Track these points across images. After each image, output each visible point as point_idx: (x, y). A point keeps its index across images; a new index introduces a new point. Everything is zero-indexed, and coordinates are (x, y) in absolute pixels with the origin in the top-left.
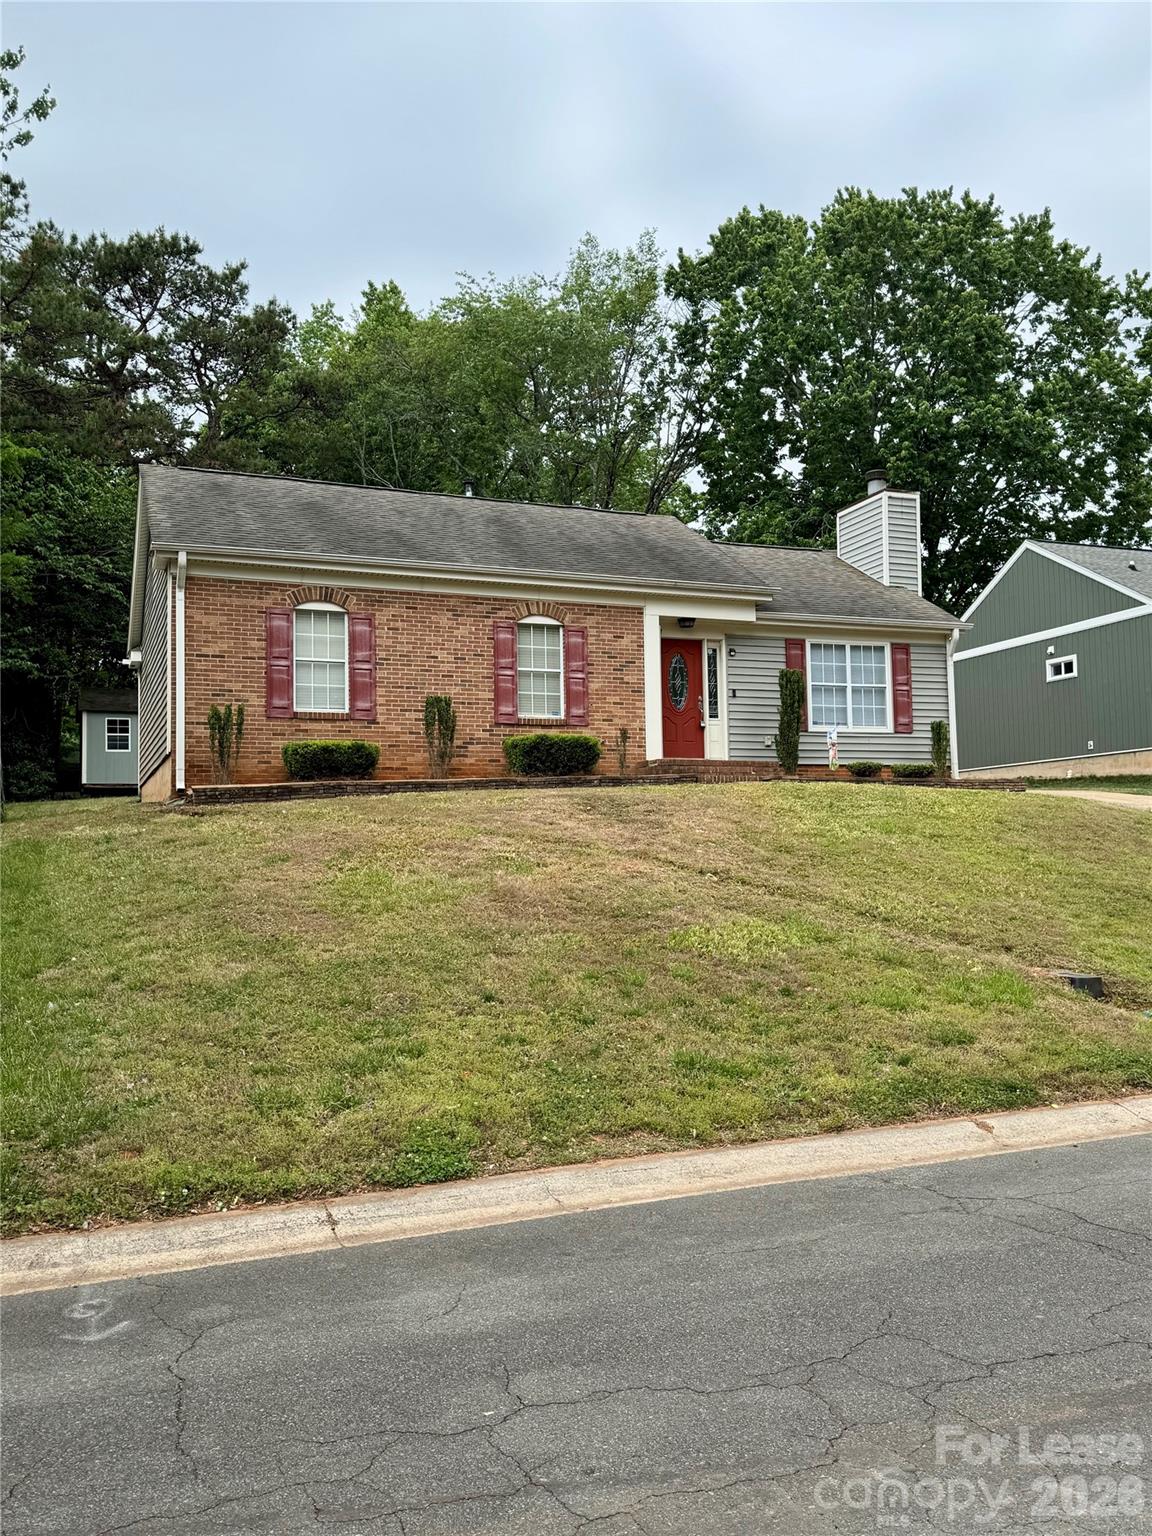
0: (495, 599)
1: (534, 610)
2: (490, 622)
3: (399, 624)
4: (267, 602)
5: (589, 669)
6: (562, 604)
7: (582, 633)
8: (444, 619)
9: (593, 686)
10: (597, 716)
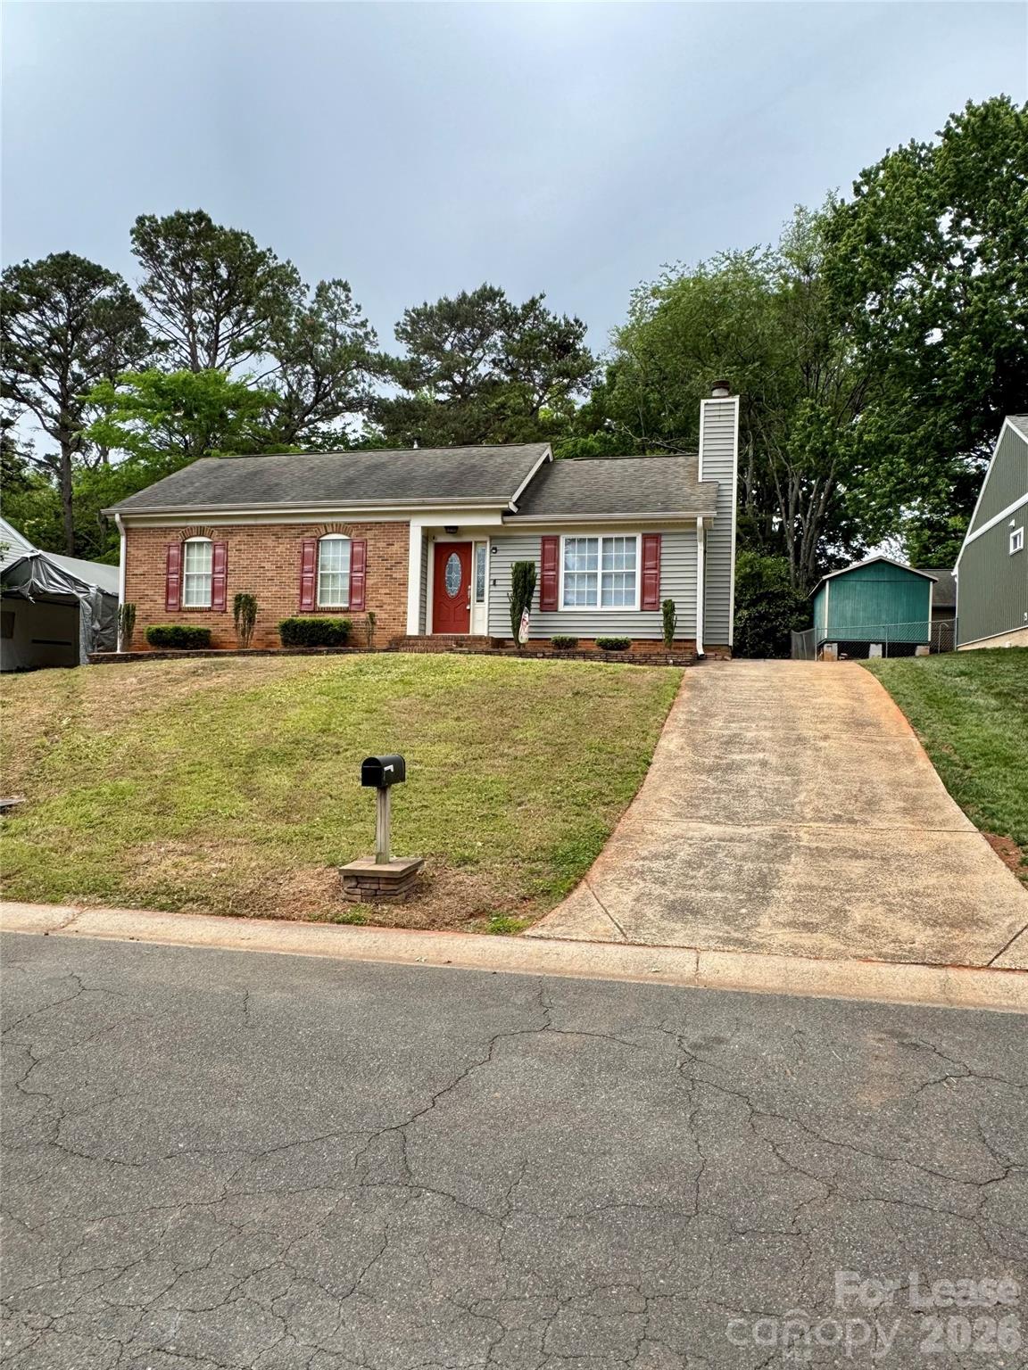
0: (303, 525)
1: (329, 530)
2: (299, 540)
3: (242, 547)
4: (169, 539)
5: (368, 569)
6: (349, 524)
7: (364, 544)
8: (270, 542)
9: (370, 582)
10: (371, 603)
